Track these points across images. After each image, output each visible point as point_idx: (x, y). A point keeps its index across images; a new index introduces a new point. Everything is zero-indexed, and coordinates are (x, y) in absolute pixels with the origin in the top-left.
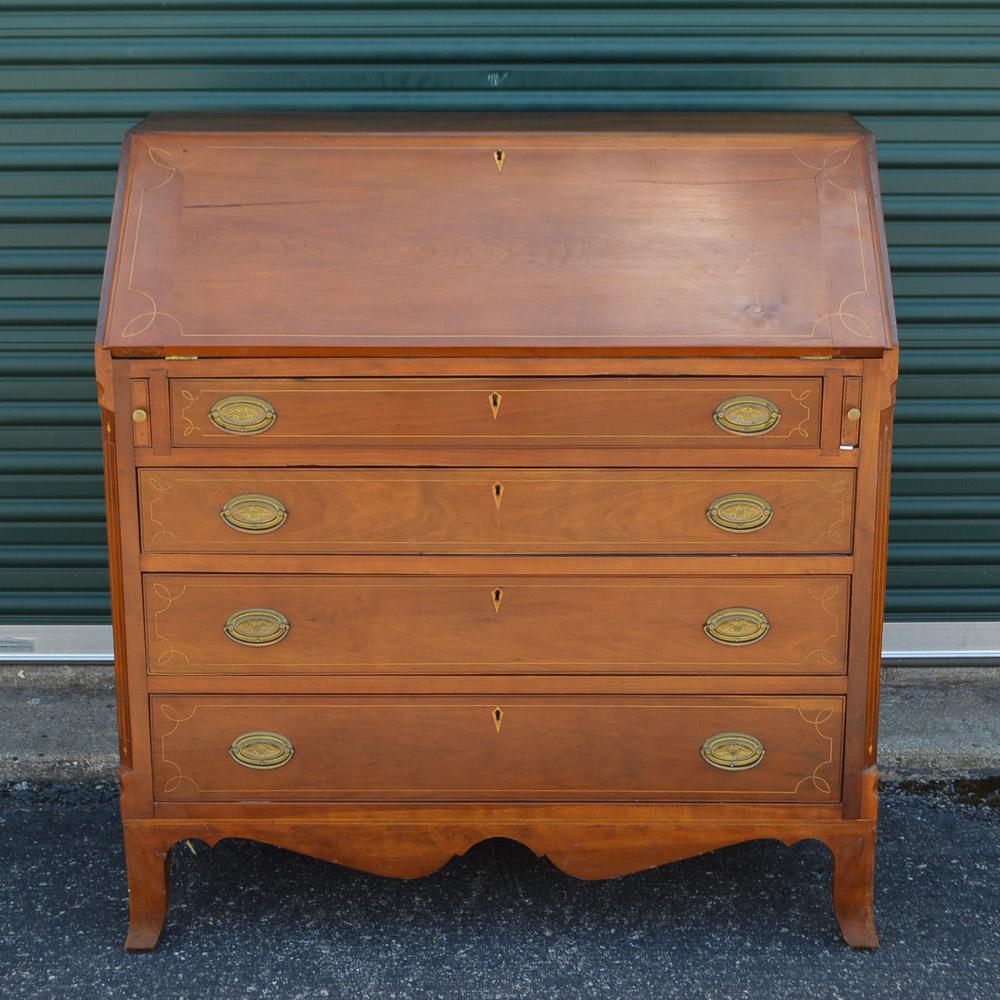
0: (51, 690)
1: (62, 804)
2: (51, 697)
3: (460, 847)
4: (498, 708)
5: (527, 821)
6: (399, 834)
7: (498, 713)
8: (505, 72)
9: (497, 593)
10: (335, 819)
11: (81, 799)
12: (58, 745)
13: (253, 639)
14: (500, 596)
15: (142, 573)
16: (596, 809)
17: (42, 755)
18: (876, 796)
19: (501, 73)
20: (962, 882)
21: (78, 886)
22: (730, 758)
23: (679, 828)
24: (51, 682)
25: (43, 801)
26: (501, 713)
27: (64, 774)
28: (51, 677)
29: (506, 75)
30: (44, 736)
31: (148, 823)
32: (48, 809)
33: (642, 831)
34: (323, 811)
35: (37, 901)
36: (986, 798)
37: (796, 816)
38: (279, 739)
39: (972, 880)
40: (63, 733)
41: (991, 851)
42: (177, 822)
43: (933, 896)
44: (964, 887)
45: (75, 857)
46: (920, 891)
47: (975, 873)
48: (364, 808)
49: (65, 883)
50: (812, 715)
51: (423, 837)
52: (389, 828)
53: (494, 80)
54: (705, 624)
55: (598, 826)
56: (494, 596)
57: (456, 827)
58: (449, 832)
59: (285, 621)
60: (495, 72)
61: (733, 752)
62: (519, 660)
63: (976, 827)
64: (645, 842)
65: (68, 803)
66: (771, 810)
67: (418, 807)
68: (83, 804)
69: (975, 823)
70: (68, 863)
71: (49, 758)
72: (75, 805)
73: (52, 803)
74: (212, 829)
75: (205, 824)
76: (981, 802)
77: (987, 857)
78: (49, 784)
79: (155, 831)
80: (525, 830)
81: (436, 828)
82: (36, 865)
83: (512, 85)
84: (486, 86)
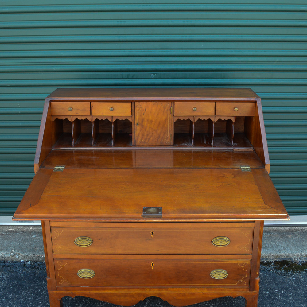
1: (39, 269)
2: (38, 235)
3: (142, 298)
4: (152, 263)
5: (161, 292)
6: (125, 295)
7: (152, 264)
8: (155, 74)
9: (152, 233)
10: (107, 291)
11: (44, 267)
12: (39, 251)
13: (82, 245)
14: (153, 233)
15: (50, 227)
16: (180, 289)
17: (34, 254)
18: (259, 285)
19: (154, 74)
20: (279, 298)
21: (40, 299)
22: (218, 276)
23: (203, 294)
24: (39, 230)
25: (34, 268)
26: (154, 264)
27: (40, 259)
28: (39, 229)
29: (156, 75)
30: (35, 248)
31: (55, 292)
32: (35, 271)
33: (193, 294)
34: (104, 289)
35: (28, 304)
36: (283, 267)
37: (236, 291)
38: (91, 271)
39: (282, 297)
40: (40, 247)
41: (286, 286)
42: (63, 292)
43: (271, 303)
44: (280, 300)
45: (40, 289)
46: (268, 302)
47: (282, 295)
48: (115, 289)
49: (36, 298)
50: (242, 264)
51: (132, 296)
52: (122, 294)
53: (153, 76)
54: (212, 241)
55: (181, 293)
56: (151, 233)
57: (141, 293)
58: (139, 295)
59: (91, 240)
60: (153, 74)
61: (219, 274)
62: (158, 250)
63: (281, 278)
64: (194, 297)
65: (40, 269)
66: (229, 289)
67: (131, 288)
68: (44, 269)
69: (281, 276)
70: (38, 291)
71: (36, 255)
72: (42, 270)
73: (36, 268)
74: (73, 294)
75: (71, 292)
76: (282, 269)
77: (285, 289)
78: (36, 262)
79: (57, 294)
80: (160, 294)
81: (135, 294)
82: (29, 291)
83: (157, 77)
84: (150, 77)
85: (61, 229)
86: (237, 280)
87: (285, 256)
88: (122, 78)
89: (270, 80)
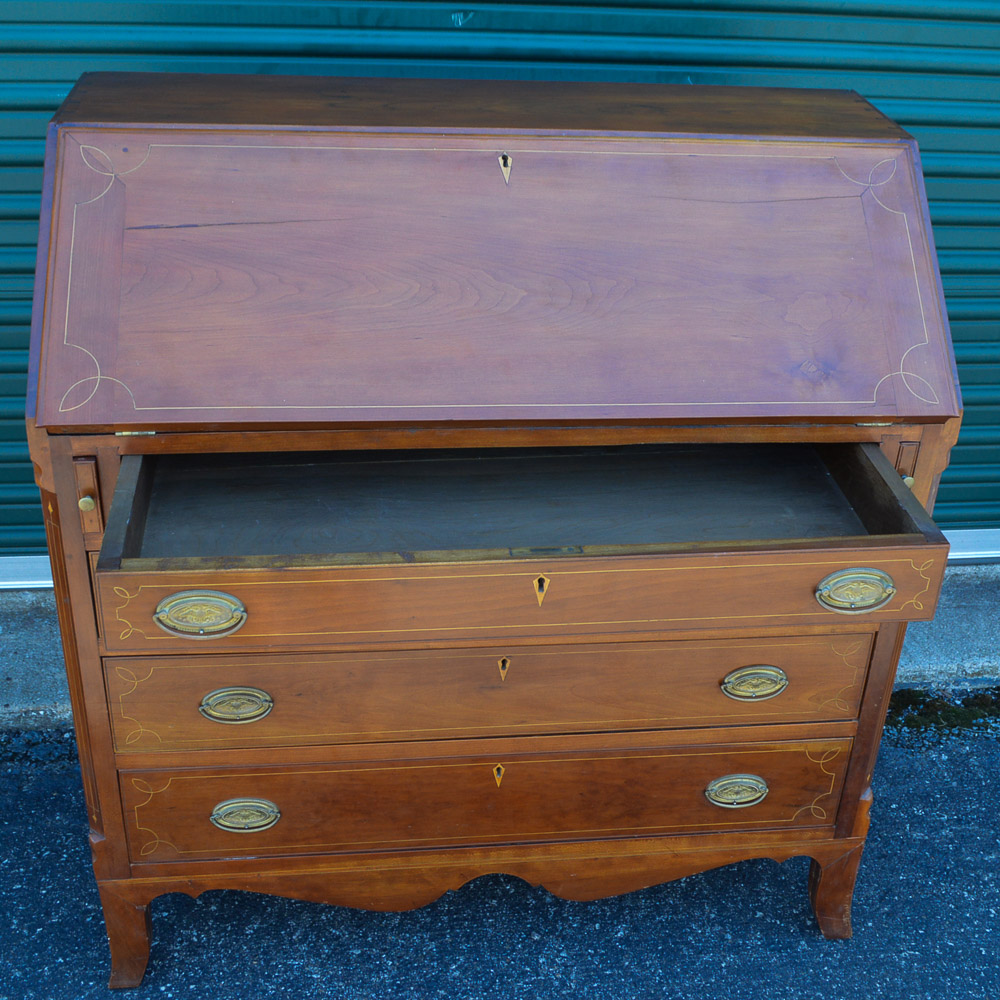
0: (13, 613)
1: (32, 762)
2: (13, 625)
3: (454, 884)
4: (499, 765)
5: (524, 860)
6: (392, 877)
7: (499, 769)
8: (470, 11)
9: (504, 662)
10: (323, 869)
11: (50, 754)
12: (23, 692)
13: (232, 717)
14: (507, 665)
15: (101, 657)
16: (594, 846)
17: (7, 706)
18: (869, 818)
19: (466, 13)
20: (906, 834)
21: (52, 889)
22: (734, 797)
23: (676, 856)
25: (12, 759)
26: (503, 770)
27: (32, 723)
29: (471, 15)
30: (8, 679)
31: (124, 882)
32: (17, 771)
33: (639, 860)
34: (312, 862)
35: (12, 914)
36: (902, 715)
37: (790, 839)
38: (265, 805)
39: (915, 830)
40: (27, 674)
41: (921, 788)
42: (156, 880)
43: (884, 856)
44: (910, 843)
45: (48, 844)
46: (872, 850)
47: (916, 822)
48: (355, 858)
49: (40, 885)
50: (818, 755)
51: (416, 877)
52: (381, 873)
53: (459, 20)
54: (722, 683)
55: (596, 859)
56: (500, 664)
57: (451, 868)
58: (444, 872)
59: (268, 698)
60: (459, 11)
61: (738, 790)
62: (522, 722)
63: (902, 757)
64: (641, 869)
65: (37, 761)
66: (766, 836)
67: (412, 855)
68: (52, 762)
69: (900, 752)
70: (42, 853)
71: (15, 708)
72: (45, 764)
73: (20, 760)
74: (193, 884)
75: (186, 880)
76: (899, 722)
77: (920, 797)
78: (17, 733)
79: (133, 888)
80: (522, 867)
81: (431, 870)
82: (8, 857)
83: (478, 26)
84: (450, 26)
85: (144, 663)
86: (798, 806)
87: (906, 678)
88: (335, 23)
89: (902, 51)
